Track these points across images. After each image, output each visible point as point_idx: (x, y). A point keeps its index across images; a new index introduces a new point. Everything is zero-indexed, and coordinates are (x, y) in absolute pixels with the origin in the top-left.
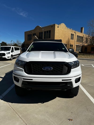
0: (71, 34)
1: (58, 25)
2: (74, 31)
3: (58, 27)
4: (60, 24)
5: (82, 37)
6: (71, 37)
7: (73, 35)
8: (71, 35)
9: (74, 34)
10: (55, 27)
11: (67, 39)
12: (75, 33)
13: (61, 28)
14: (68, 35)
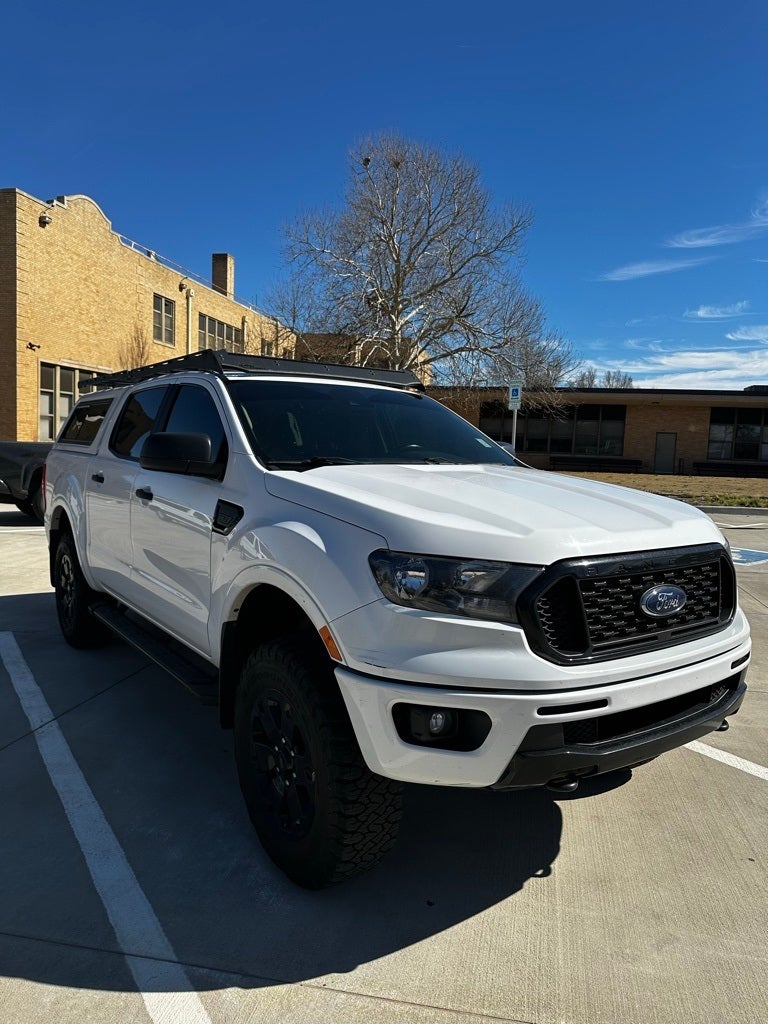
0: (157, 298)
1: (40, 207)
2: (176, 277)
3: (43, 223)
4: (61, 200)
5: (237, 330)
6: (158, 317)
7: (170, 304)
8: (157, 305)
9: (179, 299)
10: (19, 215)
11: (124, 335)
12: (181, 288)
13: (66, 230)
14: (134, 299)
